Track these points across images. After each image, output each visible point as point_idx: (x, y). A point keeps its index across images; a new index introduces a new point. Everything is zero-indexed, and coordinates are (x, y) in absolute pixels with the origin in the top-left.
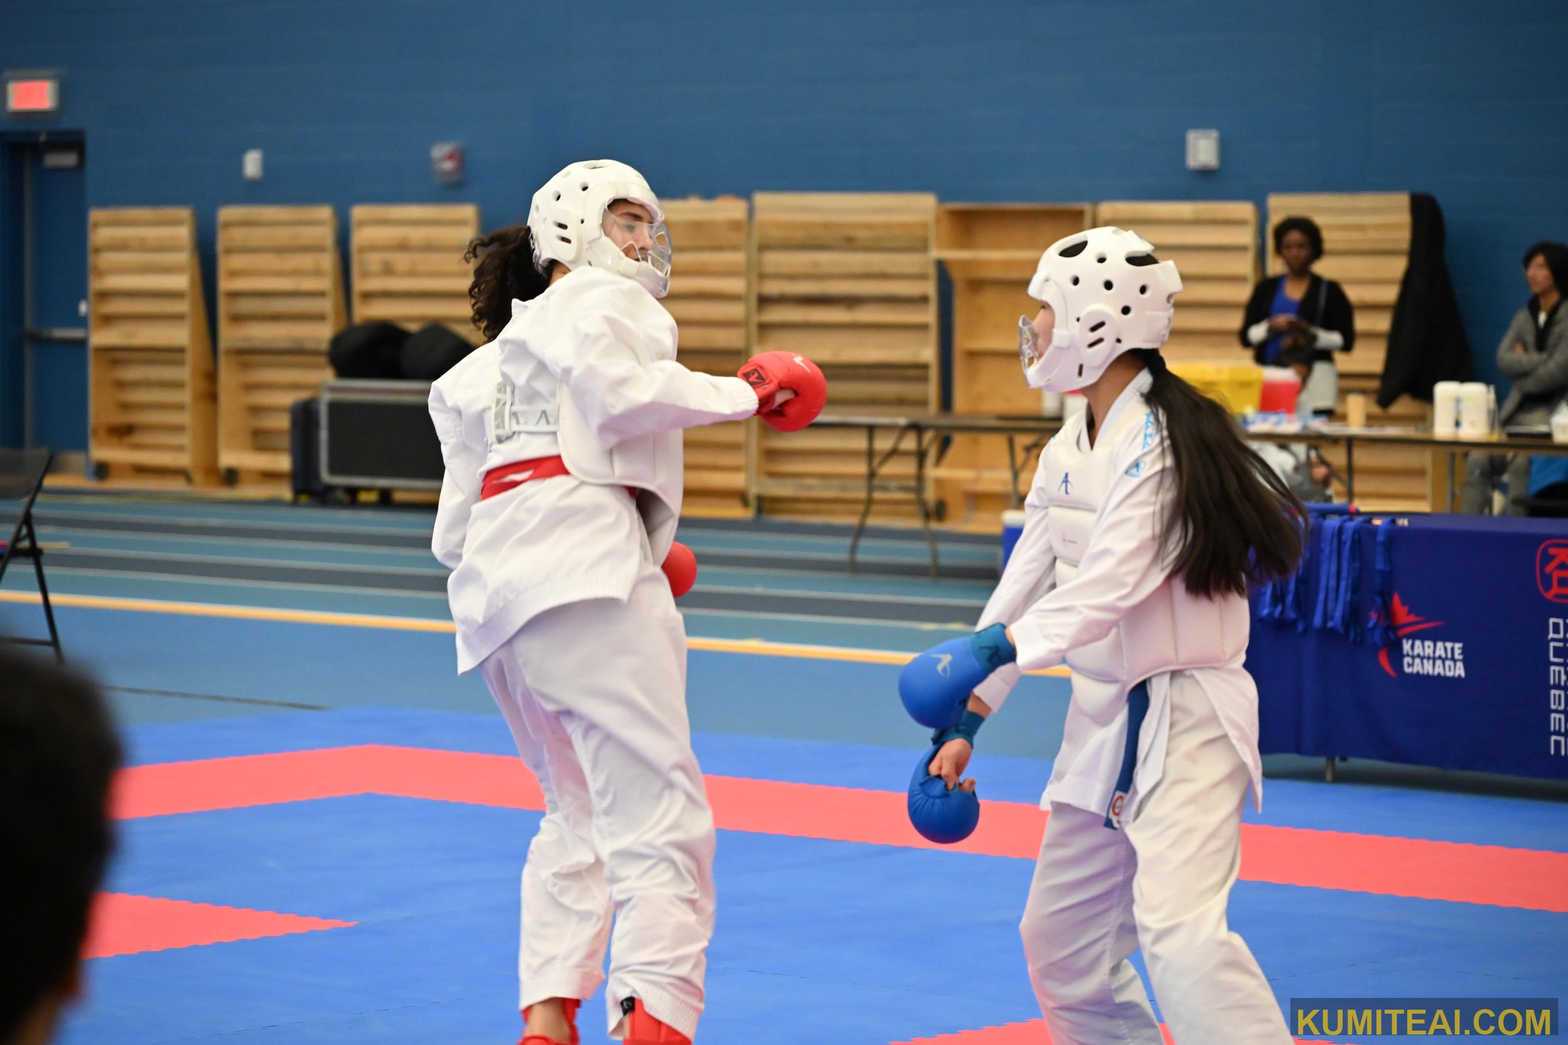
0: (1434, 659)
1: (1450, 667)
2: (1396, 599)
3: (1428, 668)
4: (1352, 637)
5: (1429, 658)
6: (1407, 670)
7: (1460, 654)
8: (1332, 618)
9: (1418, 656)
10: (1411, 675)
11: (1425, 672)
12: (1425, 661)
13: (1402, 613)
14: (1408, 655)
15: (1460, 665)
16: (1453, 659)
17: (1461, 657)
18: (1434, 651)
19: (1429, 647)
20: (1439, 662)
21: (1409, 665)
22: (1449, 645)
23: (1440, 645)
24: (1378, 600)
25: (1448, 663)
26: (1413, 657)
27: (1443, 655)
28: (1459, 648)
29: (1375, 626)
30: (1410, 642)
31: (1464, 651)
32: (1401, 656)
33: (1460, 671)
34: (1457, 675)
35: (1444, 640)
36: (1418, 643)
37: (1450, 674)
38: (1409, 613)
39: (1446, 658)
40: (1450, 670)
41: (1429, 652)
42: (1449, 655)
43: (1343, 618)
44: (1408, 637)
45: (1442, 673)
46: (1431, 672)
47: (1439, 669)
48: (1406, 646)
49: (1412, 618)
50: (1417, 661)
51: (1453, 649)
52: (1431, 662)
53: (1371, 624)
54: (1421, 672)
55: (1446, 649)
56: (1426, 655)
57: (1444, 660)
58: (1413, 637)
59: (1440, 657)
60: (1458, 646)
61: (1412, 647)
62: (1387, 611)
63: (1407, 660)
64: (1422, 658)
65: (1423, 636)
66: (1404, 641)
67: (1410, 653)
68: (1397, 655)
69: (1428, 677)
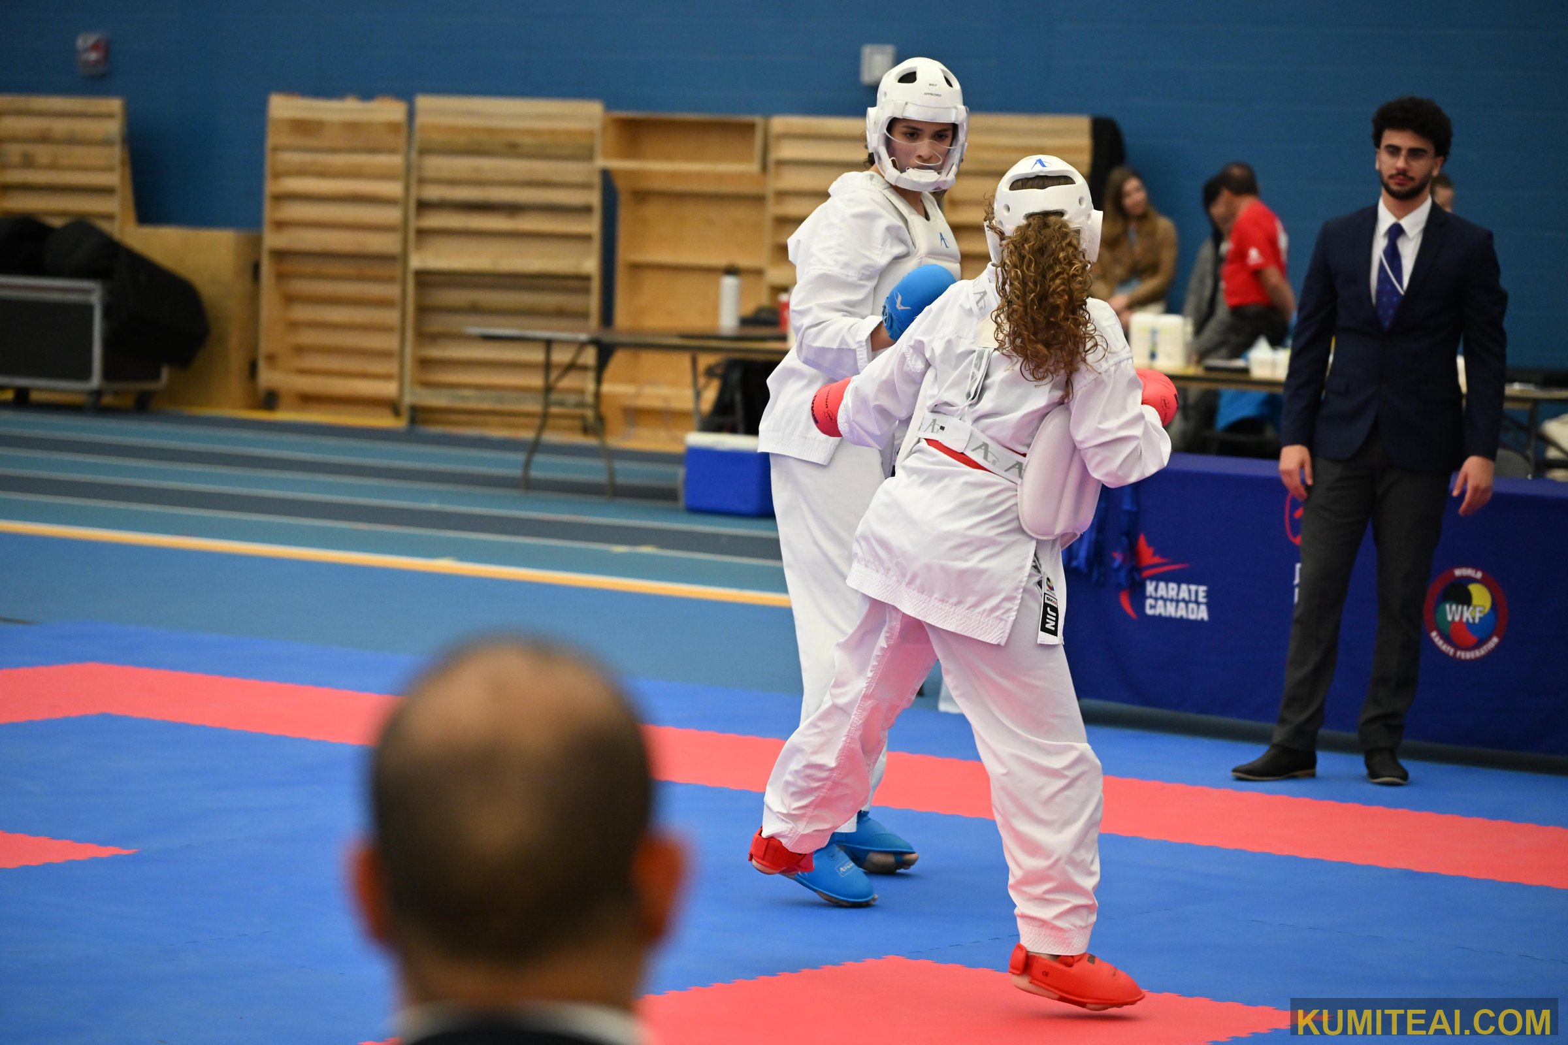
0: (1178, 601)
1: (1193, 609)
2: (1142, 540)
3: (1170, 610)
4: (1095, 575)
5: (1172, 600)
6: (1149, 612)
7: (1204, 597)
8: (1076, 558)
9: (1162, 598)
10: (1153, 617)
11: (1168, 614)
12: (1168, 603)
13: (1148, 555)
14: (1151, 597)
15: (1203, 608)
16: (1197, 603)
17: (1204, 600)
18: (1178, 594)
19: (1173, 589)
20: (1182, 605)
21: (1152, 607)
22: (1193, 588)
23: (1184, 587)
24: (1124, 540)
25: (1191, 606)
26: (1156, 599)
27: (1187, 598)
28: (1204, 591)
29: (1120, 566)
30: (1154, 584)
31: (1209, 594)
32: (1144, 597)
33: (1202, 614)
34: (1199, 618)
35: (1189, 582)
36: (1162, 585)
37: (1192, 617)
38: (1154, 555)
39: (1190, 601)
40: (1193, 613)
41: (1172, 593)
42: (1193, 598)
43: (1088, 559)
44: (1152, 578)
45: (1185, 616)
46: (1173, 614)
47: (1181, 612)
48: (1150, 587)
49: (1157, 560)
50: (1160, 603)
51: (1197, 593)
52: (1174, 604)
53: (1116, 564)
54: (1163, 614)
55: (1190, 591)
56: (1170, 597)
57: (1187, 602)
58: (1157, 578)
59: (1184, 600)
60: (1202, 589)
61: (1156, 589)
62: (1132, 552)
63: (1149, 602)
64: (1165, 600)
65: (1167, 578)
66: (1148, 583)
67: (1154, 594)
68: (1139, 595)
69: (1170, 620)
